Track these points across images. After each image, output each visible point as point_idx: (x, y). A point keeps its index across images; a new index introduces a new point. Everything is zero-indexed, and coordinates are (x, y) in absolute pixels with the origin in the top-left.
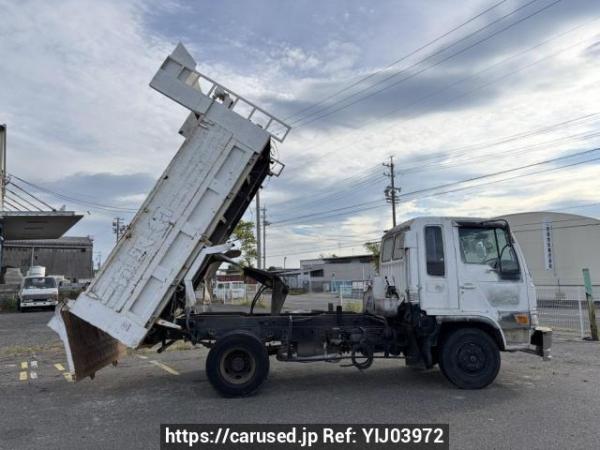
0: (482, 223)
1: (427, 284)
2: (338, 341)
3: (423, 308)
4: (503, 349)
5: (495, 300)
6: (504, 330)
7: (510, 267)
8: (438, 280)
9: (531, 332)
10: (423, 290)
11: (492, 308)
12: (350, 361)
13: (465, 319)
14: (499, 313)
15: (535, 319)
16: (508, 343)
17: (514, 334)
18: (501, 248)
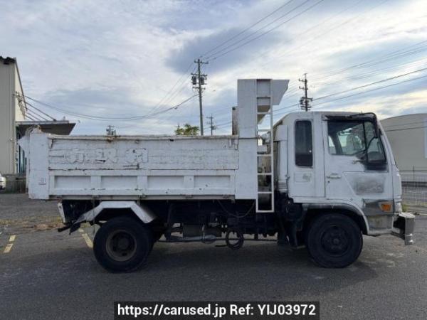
0: (351, 117)
1: (294, 174)
2: (215, 225)
3: (290, 196)
4: (365, 233)
5: (360, 189)
6: (367, 217)
7: (376, 158)
8: (306, 170)
9: (394, 219)
10: (291, 179)
11: (357, 196)
12: (224, 243)
13: (331, 206)
14: (364, 201)
15: (399, 207)
16: (372, 228)
17: (377, 220)
18: (369, 140)
